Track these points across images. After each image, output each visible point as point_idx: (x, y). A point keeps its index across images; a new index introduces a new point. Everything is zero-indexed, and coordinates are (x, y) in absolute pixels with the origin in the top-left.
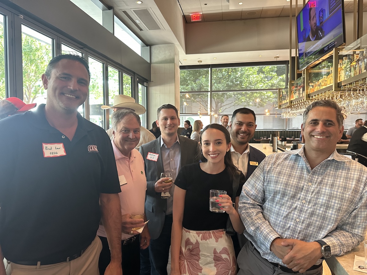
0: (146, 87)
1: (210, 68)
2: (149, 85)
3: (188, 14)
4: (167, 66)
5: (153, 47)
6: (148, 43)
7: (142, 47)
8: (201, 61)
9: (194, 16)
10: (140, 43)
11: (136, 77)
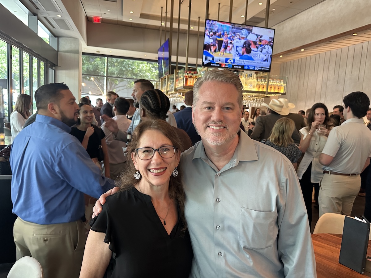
0: (53, 71)
1: (106, 57)
2: (56, 69)
3: (90, 16)
4: (72, 55)
5: (60, 39)
6: (57, 35)
7: (51, 37)
8: (99, 52)
9: (95, 18)
10: (49, 34)
11: (48, 63)
